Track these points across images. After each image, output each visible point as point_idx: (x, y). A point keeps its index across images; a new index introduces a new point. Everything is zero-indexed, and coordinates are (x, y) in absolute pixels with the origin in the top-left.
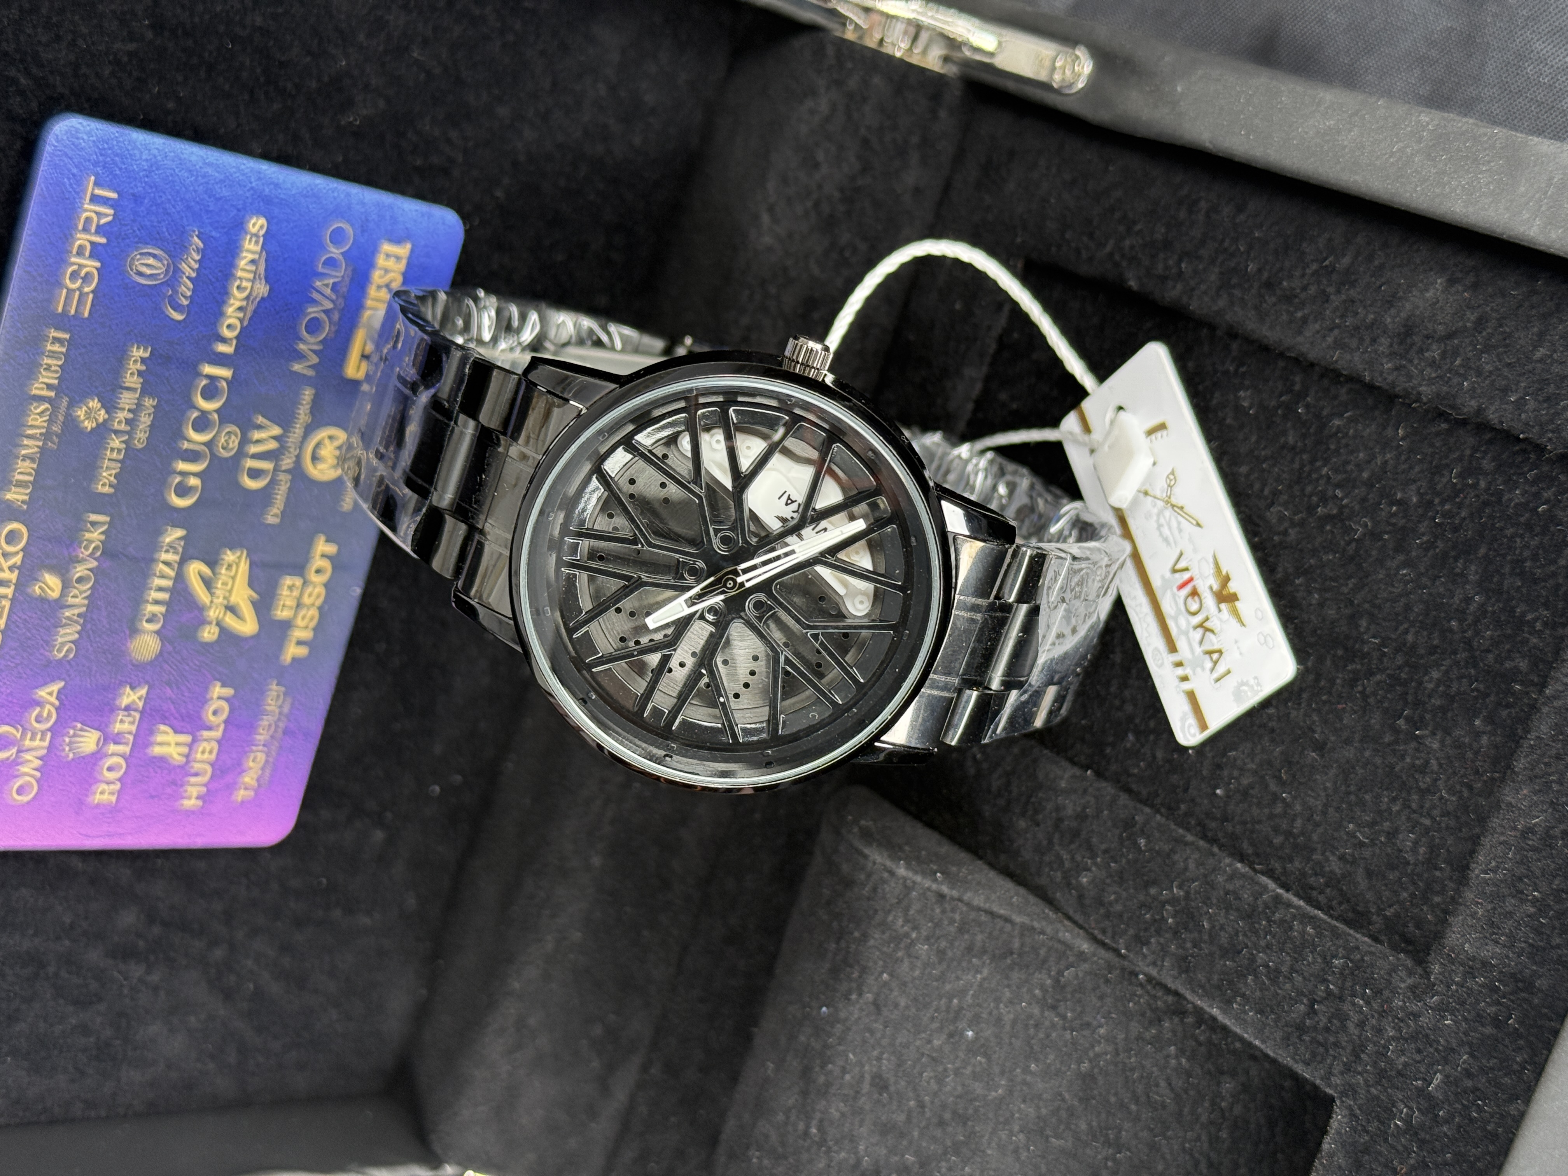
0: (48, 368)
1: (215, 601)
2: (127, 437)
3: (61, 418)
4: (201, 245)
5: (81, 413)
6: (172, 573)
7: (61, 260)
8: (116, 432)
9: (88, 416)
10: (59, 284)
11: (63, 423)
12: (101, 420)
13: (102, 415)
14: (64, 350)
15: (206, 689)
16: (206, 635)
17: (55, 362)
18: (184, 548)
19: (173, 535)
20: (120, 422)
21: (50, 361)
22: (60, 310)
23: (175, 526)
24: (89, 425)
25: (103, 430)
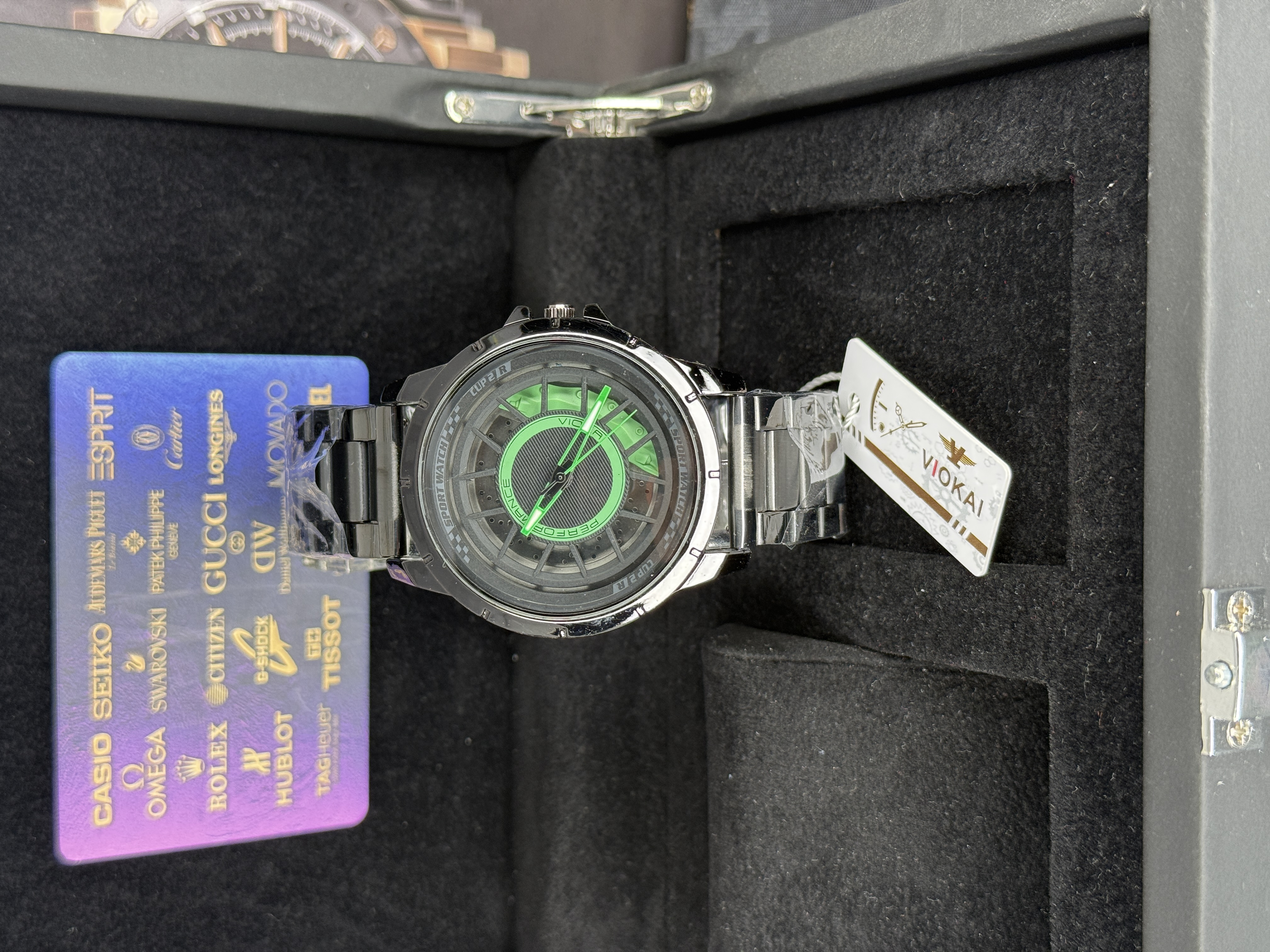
0: (96, 517)
1: (259, 654)
2: (163, 553)
3: (113, 548)
4: (180, 416)
5: (126, 542)
6: (222, 640)
7: (84, 445)
8: (155, 551)
9: (132, 542)
10: (87, 462)
11: (116, 551)
12: (142, 544)
13: (142, 541)
14: (103, 503)
15: (272, 718)
16: (259, 679)
17: (99, 511)
18: (225, 621)
19: (216, 613)
20: (156, 544)
21: (95, 512)
22: (93, 477)
23: (215, 607)
24: (134, 550)
25: (145, 552)
